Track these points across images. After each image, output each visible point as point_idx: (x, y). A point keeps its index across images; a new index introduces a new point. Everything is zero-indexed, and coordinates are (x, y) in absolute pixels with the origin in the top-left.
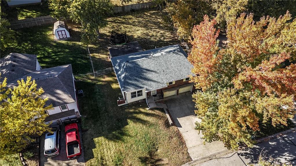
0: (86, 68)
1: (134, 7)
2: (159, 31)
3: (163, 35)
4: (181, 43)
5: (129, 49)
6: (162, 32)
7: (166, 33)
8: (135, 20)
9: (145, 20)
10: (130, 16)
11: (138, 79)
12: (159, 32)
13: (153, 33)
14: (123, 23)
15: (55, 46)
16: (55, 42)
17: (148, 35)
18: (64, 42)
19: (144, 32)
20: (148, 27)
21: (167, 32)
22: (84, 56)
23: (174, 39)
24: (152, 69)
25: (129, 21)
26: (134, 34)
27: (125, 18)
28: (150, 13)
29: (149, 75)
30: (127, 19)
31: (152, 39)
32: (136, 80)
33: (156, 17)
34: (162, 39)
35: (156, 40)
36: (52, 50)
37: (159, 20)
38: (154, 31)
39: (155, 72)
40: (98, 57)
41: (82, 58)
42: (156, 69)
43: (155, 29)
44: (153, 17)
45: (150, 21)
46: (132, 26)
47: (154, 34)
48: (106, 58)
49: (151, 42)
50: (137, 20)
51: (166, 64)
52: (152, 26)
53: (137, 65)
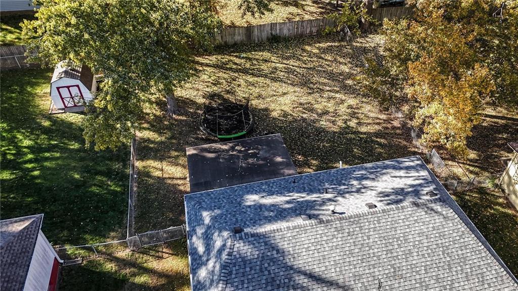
0: (111, 213)
1: (278, 31)
2: (344, 98)
3: (355, 113)
4: (414, 142)
5: (250, 161)
6: (352, 101)
7: (364, 105)
8: (278, 65)
9: (304, 66)
10: (266, 55)
12: (342, 102)
13: (325, 104)
14: (245, 71)
15: (46, 131)
16: (49, 117)
17: (312, 110)
18: (74, 118)
19: (302, 101)
20: (311, 85)
21: (366, 103)
22: (117, 166)
23: (389, 126)
24: (332, 274)
25: (262, 67)
26: (272, 106)
27: (250, 59)
28: (318, 48)
30: (257, 60)
31: (324, 123)
33: (335, 60)
34: (353, 123)
35: (335, 129)
36: (34, 140)
37: (346, 69)
38: (329, 98)
40: (158, 174)
41: (109, 174)
42: (346, 276)
43: (333, 94)
44: (326, 60)
45: (317, 71)
46: (268, 81)
47: (330, 106)
48: (180, 179)
49: (320, 131)
50: (284, 65)
51: (391, 251)
52: (325, 84)
53: (275, 252)
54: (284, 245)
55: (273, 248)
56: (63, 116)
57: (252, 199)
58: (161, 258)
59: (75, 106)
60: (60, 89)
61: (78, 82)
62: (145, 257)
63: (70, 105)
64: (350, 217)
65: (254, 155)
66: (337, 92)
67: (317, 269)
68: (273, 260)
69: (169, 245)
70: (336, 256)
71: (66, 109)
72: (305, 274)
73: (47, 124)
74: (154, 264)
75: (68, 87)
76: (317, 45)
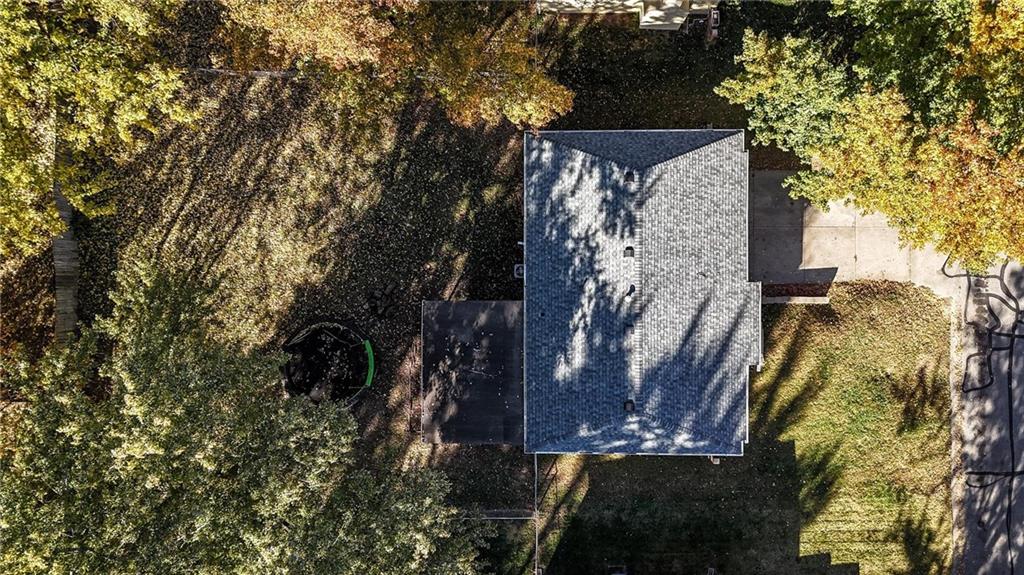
2: (296, 143)
5: (477, 354)
6: (311, 133)
8: (171, 238)
10: (132, 253)
11: (711, 387)
13: (306, 182)
19: (289, 221)
20: (246, 190)
24: (688, 318)
26: (293, 278)
29: (708, 334)
31: (357, 204)
32: (716, 395)
34: (368, 155)
35: (374, 189)
38: (292, 170)
39: (702, 308)
42: (692, 305)
43: (280, 158)
45: (205, 164)
46: (219, 269)
54: (655, 361)
55: (655, 373)
58: (555, 475)
62: (549, 495)
64: (642, 283)
67: (681, 332)
68: (667, 375)
70: (672, 309)
72: (683, 346)
74: (562, 485)
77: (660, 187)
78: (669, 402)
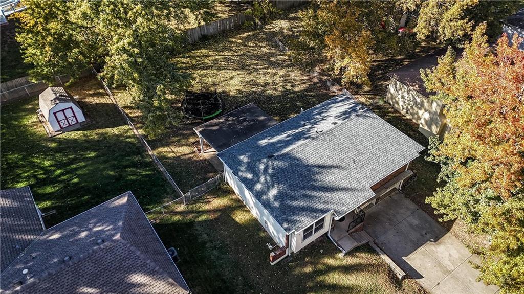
0: (154, 189)
1: (206, 31)
2: (274, 71)
3: (286, 80)
4: (331, 89)
5: (245, 124)
6: (281, 73)
7: (290, 73)
8: (216, 57)
9: (236, 54)
10: (204, 51)
11: (308, 192)
12: (276, 74)
13: (264, 78)
14: (194, 67)
15: (57, 150)
16: (52, 139)
17: (257, 85)
18: (74, 135)
19: (247, 80)
20: (248, 68)
21: (290, 71)
22: (137, 158)
23: (312, 83)
24: (329, 163)
25: (206, 61)
26: (228, 88)
27: (194, 57)
28: (241, 38)
29: (330, 178)
30: (199, 57)
31: (269, 92)
32: (305, 196)
33: (256, 45)
34: (288, 87)
35: (278, 93)
36: (52, 159)
37: (265, 50)
38: (265, 74)
39: (338, 167)
40: (171, 155)
41: (134, 165)
42: (336, 161)
43: (266, 70)
44: (250, 46)
45: (247, 56)
46: (215, 71)
47: (268, 79)
48: (190, 154)
49: (270, 97)
50: (222, 57)
51: (353, 143)
52: (257, 65)
53: (296, 161)
54: (299, 156)
55: (295, 159)
56: (64, 135)
57: (263, 142)
58: (209, 202)
59: (70, 125)
60: (57, 114)
61: (71, 104)
62: (198, 205)
63: (65, 126)
64: (327, 132)
65: (244, 120)
66: (267, 68)
67: (321, 162)
68: (297, 165)
69: (210, 193)
70: (328, 153)
71: (63, 130)
72: (315, 166)
73: (53, 145)
74: (207, 207)
75: (63, 111)
76: (239, 36)
77: (370, 120)
78: (286, 173)
